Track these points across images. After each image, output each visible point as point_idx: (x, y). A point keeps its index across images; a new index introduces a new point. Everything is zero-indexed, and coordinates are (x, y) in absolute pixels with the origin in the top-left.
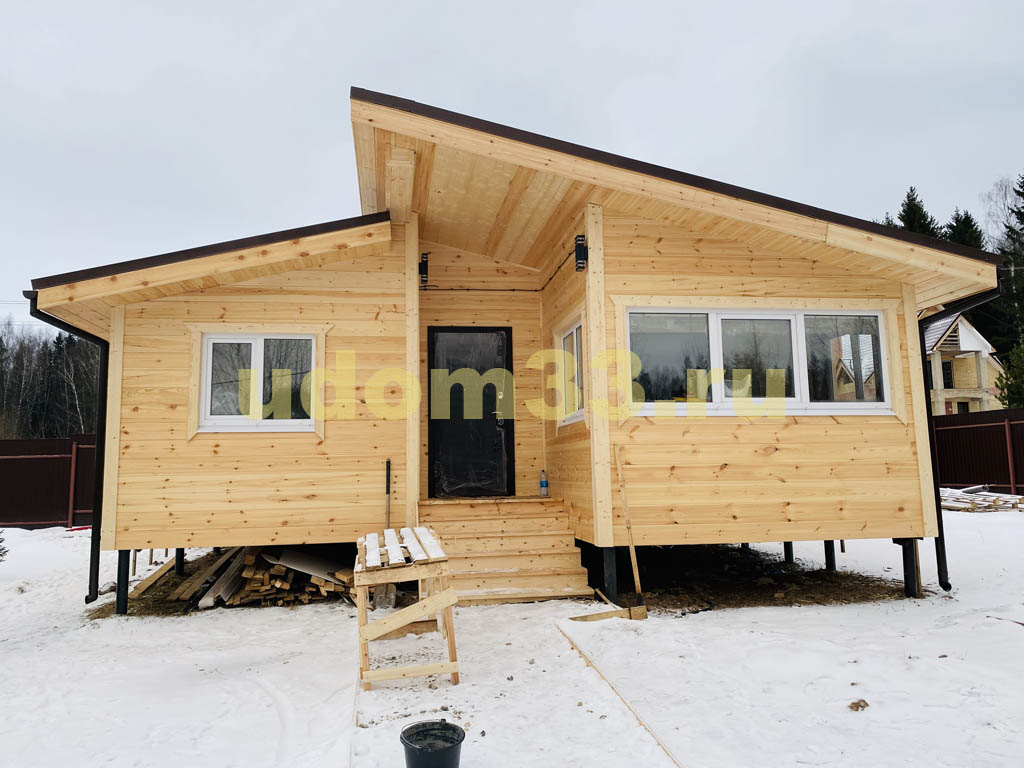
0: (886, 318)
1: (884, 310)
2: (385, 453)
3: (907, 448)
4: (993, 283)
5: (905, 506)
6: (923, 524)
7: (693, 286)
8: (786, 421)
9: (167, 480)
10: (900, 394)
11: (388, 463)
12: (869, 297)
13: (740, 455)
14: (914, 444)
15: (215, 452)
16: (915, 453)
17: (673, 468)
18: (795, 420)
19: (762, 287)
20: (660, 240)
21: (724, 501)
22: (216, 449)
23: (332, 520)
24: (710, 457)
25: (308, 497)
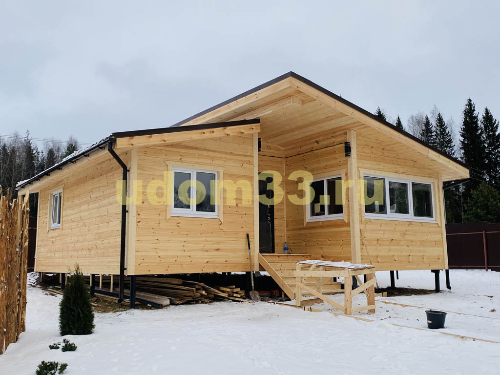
0: (434, 186)
1: (433, 183)
2: (246, 230)
3: (440, 235)
4: (468, 176)
5: (440, 258)
6: (445, 265)
7: (382, 167)
8: (408, 223)
9: (157, 239)
10: (438, 215)
11: (248, 235)
12: (430, 177)
13: (397, 236)
14: (442, 234)
15: (178, 226)
16: (442, 238)
17: (378, 240)
18: (411, 223)
19: (401, 170)
20: (372, 147)
21: (391, 254)
22: (178, 225)
23: (226, 261)
24: (388, 236)
25: (216, 250)
